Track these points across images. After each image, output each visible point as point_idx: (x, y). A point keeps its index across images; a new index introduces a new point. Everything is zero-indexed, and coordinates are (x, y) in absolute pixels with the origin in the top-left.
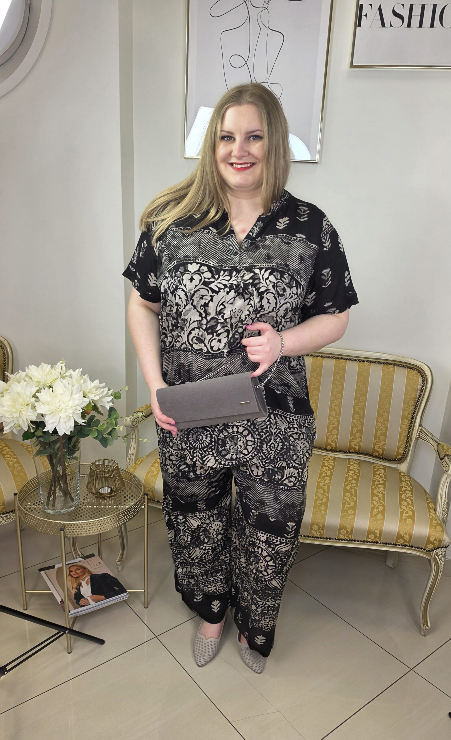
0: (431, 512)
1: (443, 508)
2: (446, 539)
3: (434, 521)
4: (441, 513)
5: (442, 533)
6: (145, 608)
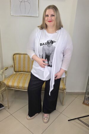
2: (66, 88)
6: (9, 109)
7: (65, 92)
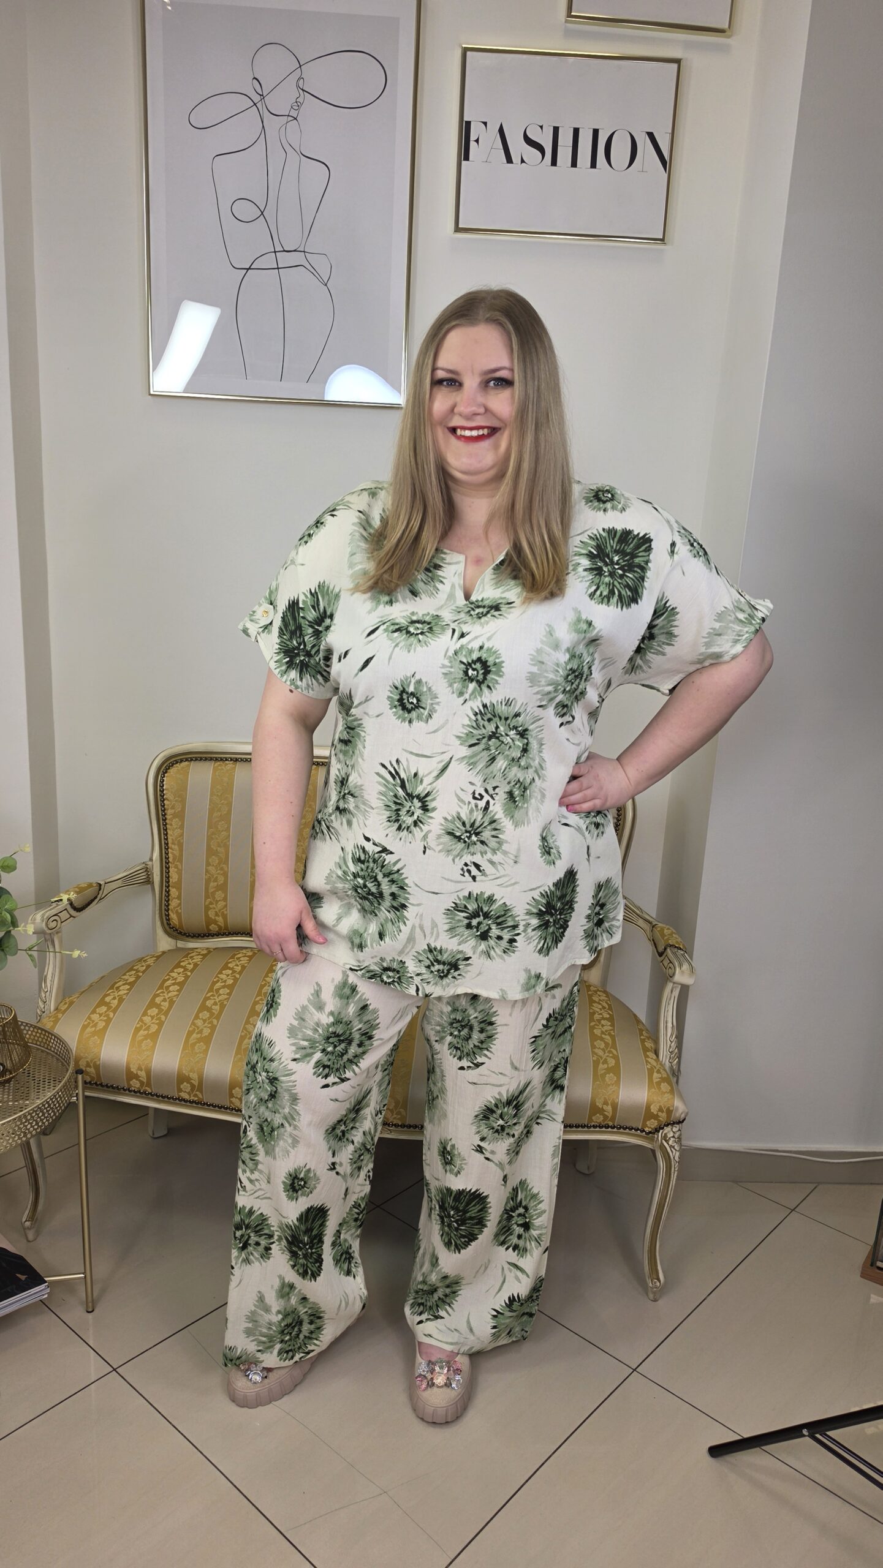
0: (648, 1057)
1: (670, 1047)
3: (655, 1075)
4: (666, 1056)
5: (671, 1096)
6: (90, 1310)
7: (675, 1155)
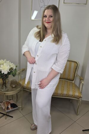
1: (81, 90)
3: (79, 92)
5: (81, 95)
6: (22, 110)
7: (81, 101)
